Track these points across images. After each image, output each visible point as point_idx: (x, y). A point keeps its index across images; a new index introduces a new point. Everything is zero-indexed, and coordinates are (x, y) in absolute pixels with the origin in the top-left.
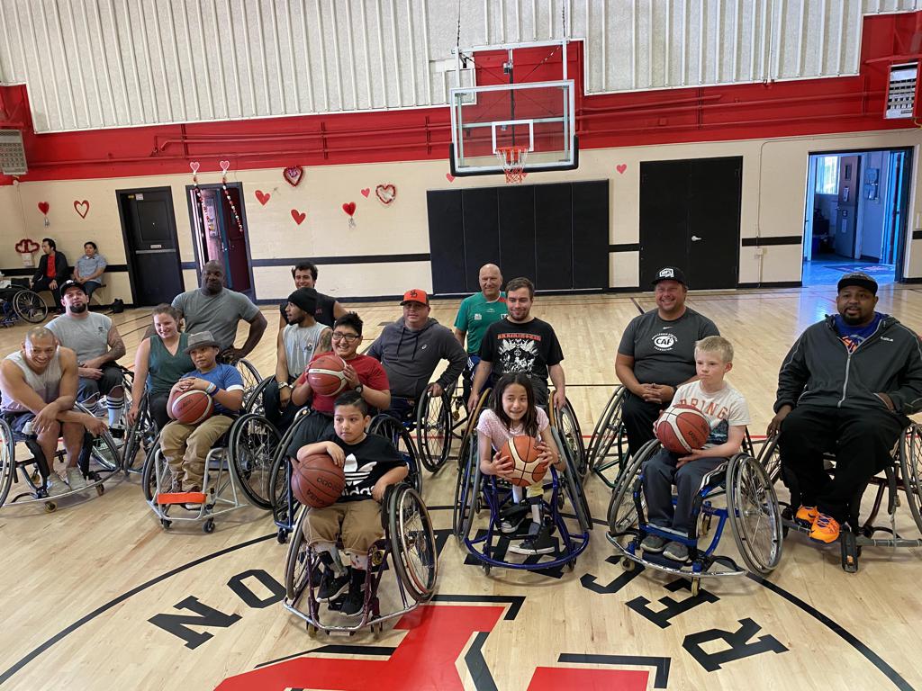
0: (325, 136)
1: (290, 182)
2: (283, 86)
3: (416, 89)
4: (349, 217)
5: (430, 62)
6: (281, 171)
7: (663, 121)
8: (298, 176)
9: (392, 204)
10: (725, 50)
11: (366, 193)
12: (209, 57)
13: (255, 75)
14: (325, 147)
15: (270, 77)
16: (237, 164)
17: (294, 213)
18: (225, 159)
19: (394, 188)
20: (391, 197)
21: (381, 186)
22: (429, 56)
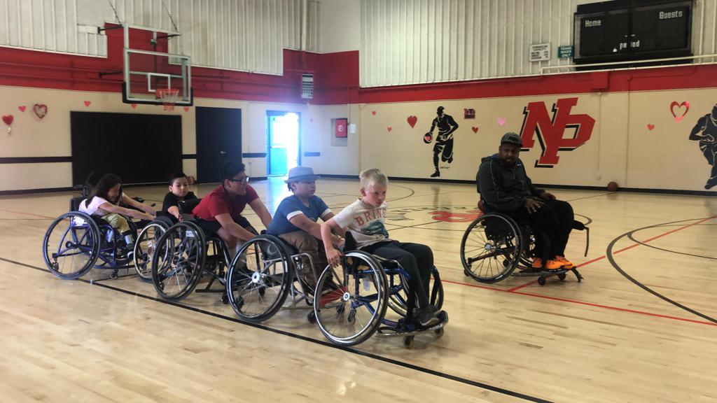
4: (8, 126)
5: (78, 25)
9: (44, 119)
11: (22, 109)
19: (46, 107)
20: (44, 114)
21: (36, 105)
22: (77, 22)
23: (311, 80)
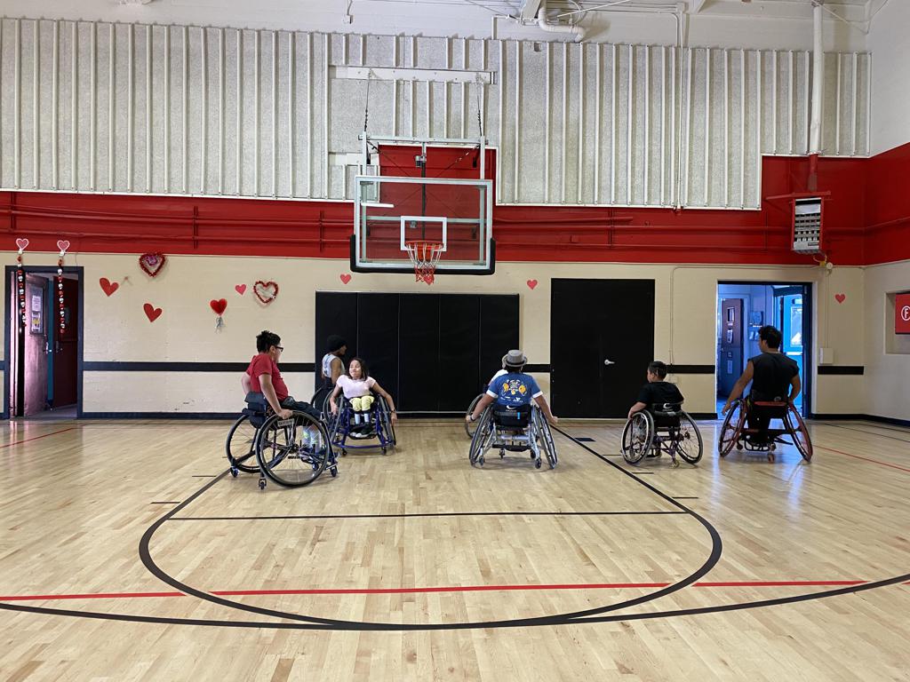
0: (197, 221)
1: (147, 271)
2: (151, 162)
3: (312, 180)
4: (218, 316)
5: (330, 153)
6: (136, 257)
7: (575, 238)
8: (158, 265)
9: (272, 304)
10: (637, 174)
11: (241, 289)
12: (61, 119)
13: (117, 146)
14: (196, 233)
15: (137, 149)
16: (79, 245)
17: (148, 308)
18: (64, 238)
19: (276, 286)
20: (272, 296)
21: (260, 282)
22: (329, 147)
23: (817, 209)
